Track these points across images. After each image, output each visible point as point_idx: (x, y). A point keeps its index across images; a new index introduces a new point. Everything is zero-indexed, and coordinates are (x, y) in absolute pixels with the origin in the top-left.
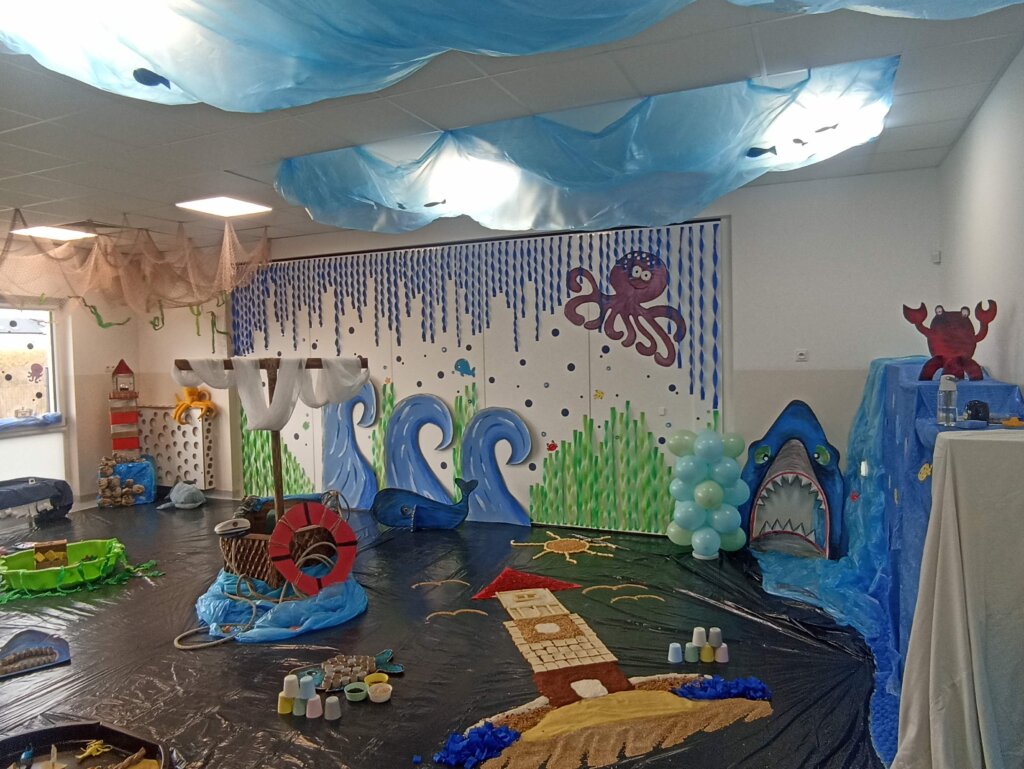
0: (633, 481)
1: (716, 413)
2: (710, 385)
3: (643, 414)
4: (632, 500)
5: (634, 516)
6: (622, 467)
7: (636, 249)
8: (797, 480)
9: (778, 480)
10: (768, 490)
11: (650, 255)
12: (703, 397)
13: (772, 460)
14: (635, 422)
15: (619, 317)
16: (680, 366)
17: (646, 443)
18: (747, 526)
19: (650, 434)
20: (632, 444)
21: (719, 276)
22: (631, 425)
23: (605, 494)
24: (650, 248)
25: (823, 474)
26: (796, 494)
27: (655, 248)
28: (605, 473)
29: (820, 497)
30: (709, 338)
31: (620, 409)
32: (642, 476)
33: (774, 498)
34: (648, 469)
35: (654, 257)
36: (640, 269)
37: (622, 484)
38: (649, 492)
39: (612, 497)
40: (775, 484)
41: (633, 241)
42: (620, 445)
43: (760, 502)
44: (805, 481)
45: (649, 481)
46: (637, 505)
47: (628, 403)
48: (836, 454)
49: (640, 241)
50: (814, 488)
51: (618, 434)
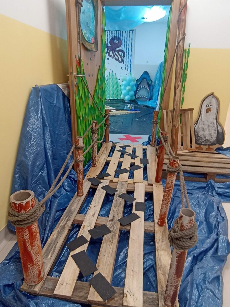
0: (113, 88)
1: (130, 74)
2: (129, 68)
3: (115, 74)
4: (113, 92)
5: (113, 95)
6: (111, 85)
7: (115, 36)
8: (145, 87)
9: (141, 87)
10: (139, 89)
11: (118, 37)
12: (128, 70)
13: (140, 83)
14: (114, 75)
15: (111, 51)
16: (123, 63)
17: (116, 80)
18: (135, 95)
19: (117, 78)
20: (113, 80)
21: (132, 43)
22: (113, 76)
23: (107, 91)
24: (118, 36)
25: (149, 85)
26: (144, 90)
27: (120, 36)
28: (107, 86)
29: (149, 90)
30: (130, 57)
31: (111, 72)
32: (115, 87)
33: (140, 91)
34: (116, 86)
35: (119, 38)
36: (116, 41)
37: (111, 89)
38: (116, 90)
39: (109, 92)
40: (141, 88)
41: (115, 34)
42: (110, 80)
43: (138, 91)
44: (146, 87)
45: (116, 88)
46: (114, 93)
47: (112, 71)
48: (152, 82)
49: (116, 34)
50: (148, 88)
51: (110, 78)
